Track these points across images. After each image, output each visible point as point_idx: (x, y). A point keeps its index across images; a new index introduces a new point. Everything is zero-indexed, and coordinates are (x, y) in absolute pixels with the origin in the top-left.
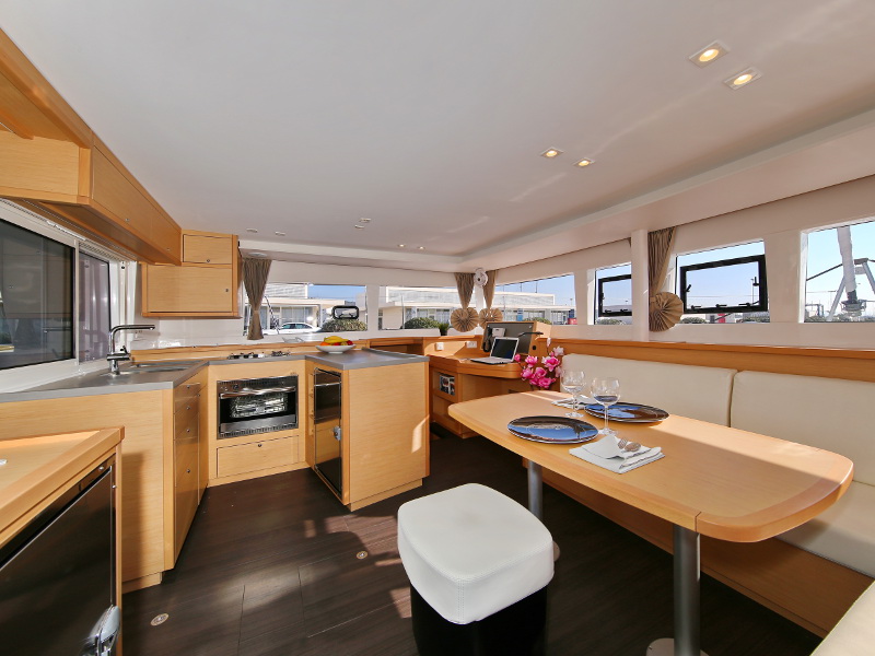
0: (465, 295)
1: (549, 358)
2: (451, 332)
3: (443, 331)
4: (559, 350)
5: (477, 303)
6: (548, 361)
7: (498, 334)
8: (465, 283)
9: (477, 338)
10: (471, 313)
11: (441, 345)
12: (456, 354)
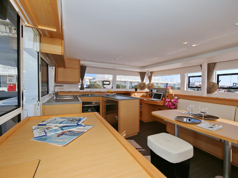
0: (142, 79)
1: (174, 100)
2: (139, 90)
3: (136, 90)
4: (176, 98)
5: (146, 81)
6: (174, 101)
7: (155, 91)
8: (142, 75)
9: (147, 92)
10: (144, 84)
11: (136, 94)
12: (140, 97)
